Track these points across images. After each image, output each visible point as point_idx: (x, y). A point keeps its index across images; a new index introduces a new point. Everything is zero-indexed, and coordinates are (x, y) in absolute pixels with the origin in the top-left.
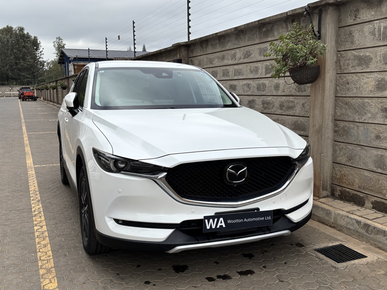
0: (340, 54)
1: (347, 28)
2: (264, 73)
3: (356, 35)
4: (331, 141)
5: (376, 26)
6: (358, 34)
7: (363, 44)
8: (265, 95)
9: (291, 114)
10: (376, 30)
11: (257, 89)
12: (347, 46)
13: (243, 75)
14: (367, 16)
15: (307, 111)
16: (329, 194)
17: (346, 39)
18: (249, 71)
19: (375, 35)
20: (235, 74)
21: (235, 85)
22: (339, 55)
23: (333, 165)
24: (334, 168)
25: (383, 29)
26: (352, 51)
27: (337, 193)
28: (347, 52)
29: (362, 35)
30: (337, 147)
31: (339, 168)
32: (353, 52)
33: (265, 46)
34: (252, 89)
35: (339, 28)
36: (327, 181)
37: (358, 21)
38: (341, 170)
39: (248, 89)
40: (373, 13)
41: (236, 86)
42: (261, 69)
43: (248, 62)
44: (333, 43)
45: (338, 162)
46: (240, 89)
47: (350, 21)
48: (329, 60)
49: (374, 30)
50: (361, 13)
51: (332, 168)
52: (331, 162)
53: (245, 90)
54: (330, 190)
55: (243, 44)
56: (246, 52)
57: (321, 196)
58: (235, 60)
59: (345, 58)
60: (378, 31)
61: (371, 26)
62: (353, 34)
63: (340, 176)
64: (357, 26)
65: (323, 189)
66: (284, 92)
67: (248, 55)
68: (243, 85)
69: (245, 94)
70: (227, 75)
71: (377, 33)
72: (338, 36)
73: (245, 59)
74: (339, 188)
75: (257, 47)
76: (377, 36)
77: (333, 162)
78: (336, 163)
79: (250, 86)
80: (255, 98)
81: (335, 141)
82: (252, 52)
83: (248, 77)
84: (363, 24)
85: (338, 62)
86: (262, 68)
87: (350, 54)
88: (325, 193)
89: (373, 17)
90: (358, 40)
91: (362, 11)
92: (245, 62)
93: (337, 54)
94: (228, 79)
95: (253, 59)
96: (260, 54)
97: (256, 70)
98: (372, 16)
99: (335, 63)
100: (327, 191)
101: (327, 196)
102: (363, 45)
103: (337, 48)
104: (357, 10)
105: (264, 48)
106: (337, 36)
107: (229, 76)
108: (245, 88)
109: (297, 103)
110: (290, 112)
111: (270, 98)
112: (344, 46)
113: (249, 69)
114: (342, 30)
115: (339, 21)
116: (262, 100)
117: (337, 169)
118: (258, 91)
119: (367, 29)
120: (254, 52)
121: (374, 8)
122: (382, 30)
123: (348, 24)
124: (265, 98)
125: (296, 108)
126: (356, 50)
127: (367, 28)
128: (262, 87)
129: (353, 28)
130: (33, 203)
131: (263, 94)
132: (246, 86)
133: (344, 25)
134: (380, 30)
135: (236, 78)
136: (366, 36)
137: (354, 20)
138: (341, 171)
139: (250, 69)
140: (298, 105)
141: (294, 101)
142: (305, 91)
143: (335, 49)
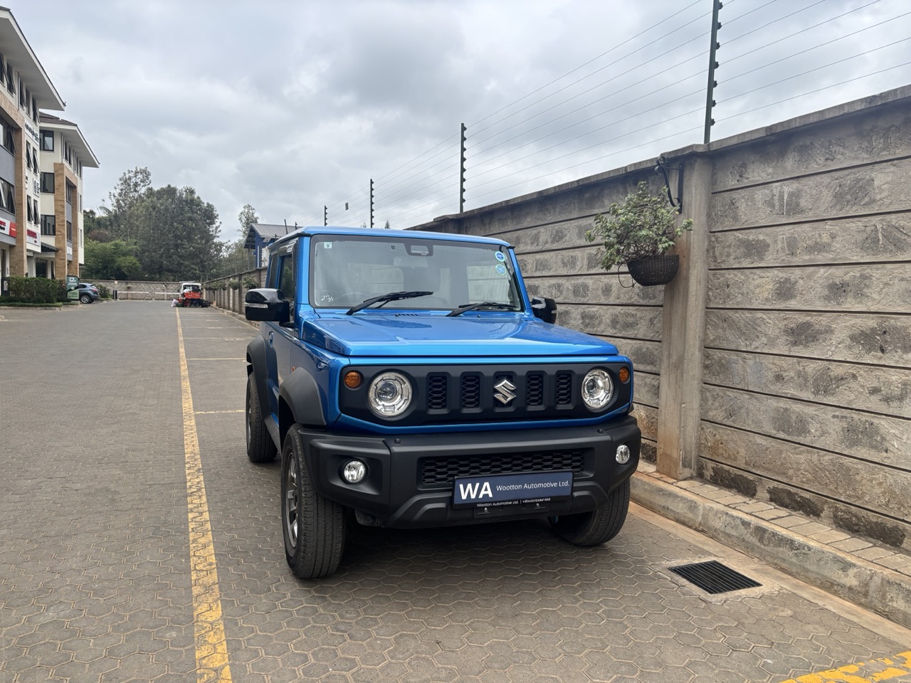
0: (714, 236)
1: (726, 195)
3: (742, 206)
5: (776, 192)
6: (744, 205)
7: (753, 220)
10: (776, 198)
12: (726, 223)
14: (759, 176)
17: (725, 212)
19: (773, 206)
22: (713, 239)
25: (788, 197)
26: (735, 233)
28: (727, 233)
29: (751, 205)
30: (708, 394)
31: (711, 429)
32: (737, 234)
33: (587, 223)
35: (713, 193)
37: (746, 182)
40: (770, 170)
43: (559, 248)
44: (704, 218)
45: (710, 418)
47: (732, 182)
48: (695, 245)
49: (772, 198)
50: (749, 170)
54: (696, 467)
59: (723, 244)
60: (779, 200)
61: (767, 192)
62: (736, 204)
63: (714, 444)
64: (743, 190)
71: (777, 203)
72: (711, 207)
75: (574, 224)
76: (777, 207)
78: (707, 421)
81: (705, 383)
84: (754, 188)
85: (710, 249)
87: (731, 237)
88: (687, 472)
89: (770, 176)
90: (745, 215)
91: (751, 168)
93: (709, 237)
98: (768, 175)
99: (705, 252)
101: (691, 478)
102: (752, 223)
103: (709, 226)
104: (744, 166)
105: (586, 226)
106: (709, 207)
109: (641, 318)
110: (629, 333)
112: (721, 223)
113: (560, 260)
114: (718, 197)
115: (713, 182)
117: (708, 430)
118: (575, 296)
119: (760, 197)
121: (773, 162)
122: (785, 198)
123: (729, 188)
125: (639, 326)
126: (742, 231)
127: (760, 194)
129: (735, 195)
133: (722, 190)
134: (783, 199)
136: (759, 208)
137: (738, 181)
138: (715, 436)
140: (643, 321)
141: (636, 315)
143: (707, 229)
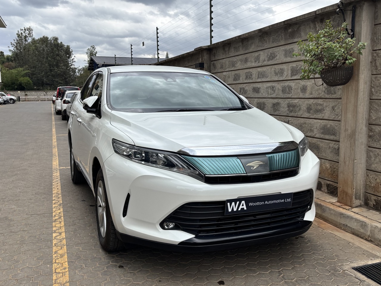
0: (376, 53)
2: (290, 75)
4: (365, 147)
8: (290, 97)
9: (319, 118)
11: (283, 91)
13: (267, 77)
15: (338, 115)
16: (363, 203)
18: (273, 73)
20: (258, 76)
21: (259, 87)
22: (375, 55)
23: (367, 173)
24: (368, 175)
27: (372, 203)
30: (371, 154)
31: (374, 176)
33: (290, 48)
34: (276, 91)
35: (375, 25)
36: (361, 189)
38: (376, 178)
39: (273, 92)
41: (259, 89)
42: (286, 71)
43: (273, 64)
45: (373, 169)
46: (264, 92)
48: (363, 59)
51: (366, 175)
52: (365, 169)
53: (269, 93)
54: (363, 199)
55: (267, 46)
56: (271, 54)
57: (354, 205)
58: (259, 62)
63: (376, 185)
65: (356, 199)
66: (311, 94)
67: (272, 57)
68: (267, 88)
69: (269, 96)
70: (250, 77)
72: (373, 33)
73: (269, 61)
74: (373, 198)
75: (282, 49)
77: (367, 170)
78: (371, 170)
79: (274, 89)
80: (279, 101)
81: (369, 147)
82: (277, 54)
83: (272, 79)
85: (373, 61)
86: (288, 70)
88: (357, 202)
92: (269, 64)
94: (251, 82)
95: (278, 61)
96: (286, 56)
97: (282, 72)
99: (370, 64)
100: (360, 200)
101: (360, 206)
103: (373, 46)
105: (289, 49)
107: (252, 79)
108: (270, 90)
109: (326, 106)
110: (319, 116)
111: (296, 100)
113: (273, 71)
116: (288, 102)
117: (372, 176)
118: (283, 93)
120: (279, 53)
124: (291, 100)
125: (325, 111)
128: (287, 90)
130: (55, 207)
131: (289, 97)
132: (270, 89)
135: (259, 81)
138: (376, 180)
139: (275, 71)
140: (327, 108)
141: (323, 104)
142: (335, 93)
143: (371, 48)
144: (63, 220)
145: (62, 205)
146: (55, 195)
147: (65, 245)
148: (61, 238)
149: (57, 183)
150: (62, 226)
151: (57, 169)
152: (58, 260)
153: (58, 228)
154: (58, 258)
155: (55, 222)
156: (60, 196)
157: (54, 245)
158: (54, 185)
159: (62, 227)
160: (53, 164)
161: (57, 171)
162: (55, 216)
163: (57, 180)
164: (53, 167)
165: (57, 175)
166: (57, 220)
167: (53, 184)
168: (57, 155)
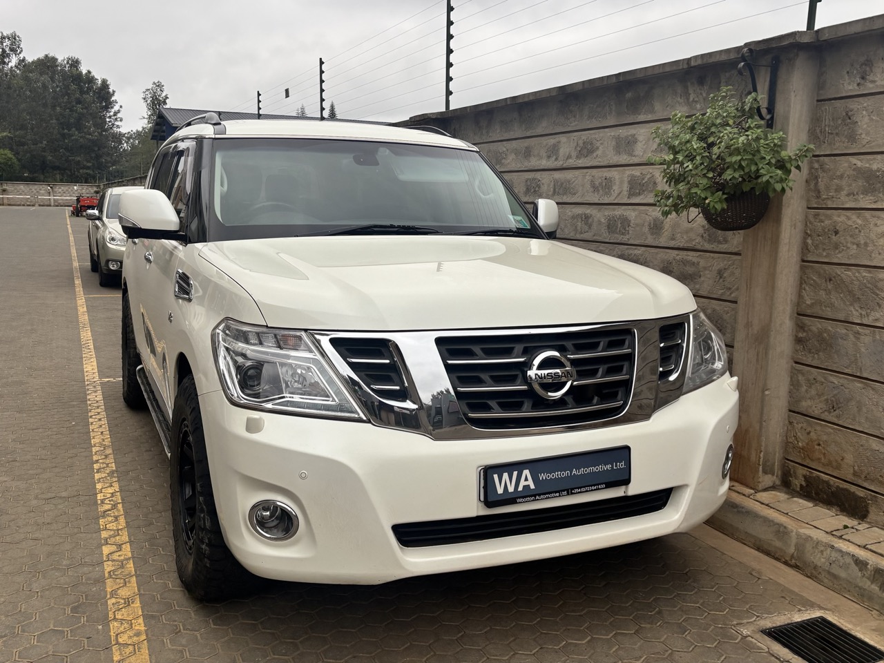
27: (798, 482)
65: (765, 472)
100: (773, 474)
130: (100, 479)
144: (122, 512)
145: (115, 475)
146: (97, 449)
147: (132, 576)
148: (122, 558)
149: (100, 420)
150: (120, 527)
151: (94, 382)
152: (120, 613)
153: (112, 532)
154: (120, 607)
155: (104, 517)
156: (109, 451)
157: (107, 575)
158: (92, 423)
159: (121, 529)
160: (85, 370)
161: (95, 387)
162: (103, 502)
163: (99, 410)
164: (86, 378)
165: (98, 399)
166: (110, 512)
167: (91, 420)
168: (92, 347)
